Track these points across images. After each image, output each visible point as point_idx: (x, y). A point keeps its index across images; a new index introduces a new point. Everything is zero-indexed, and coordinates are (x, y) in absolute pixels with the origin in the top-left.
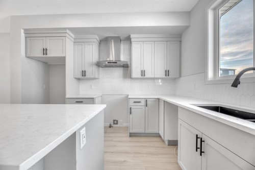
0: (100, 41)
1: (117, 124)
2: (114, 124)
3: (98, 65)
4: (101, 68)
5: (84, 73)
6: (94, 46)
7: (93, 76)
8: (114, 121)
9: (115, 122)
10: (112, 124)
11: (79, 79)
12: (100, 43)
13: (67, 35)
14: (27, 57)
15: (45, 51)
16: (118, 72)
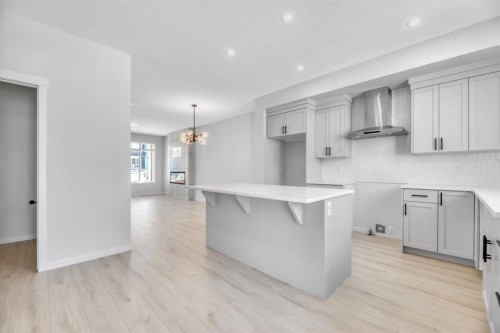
0: (353, 100)
1: (383, 231)
2: (377, 231)
3: (351, 136)
4: (353, 142)
5: (328, 151)
6: (342, 111)
7: (342, 155)
8: (377, 226)
9: (380, 229)
10: (374, 230)
11: (321, 159)
12: (352, 103)
13: (308, 105)
14: (270, 138)
15: (285, 129)
16: (386, 145)
